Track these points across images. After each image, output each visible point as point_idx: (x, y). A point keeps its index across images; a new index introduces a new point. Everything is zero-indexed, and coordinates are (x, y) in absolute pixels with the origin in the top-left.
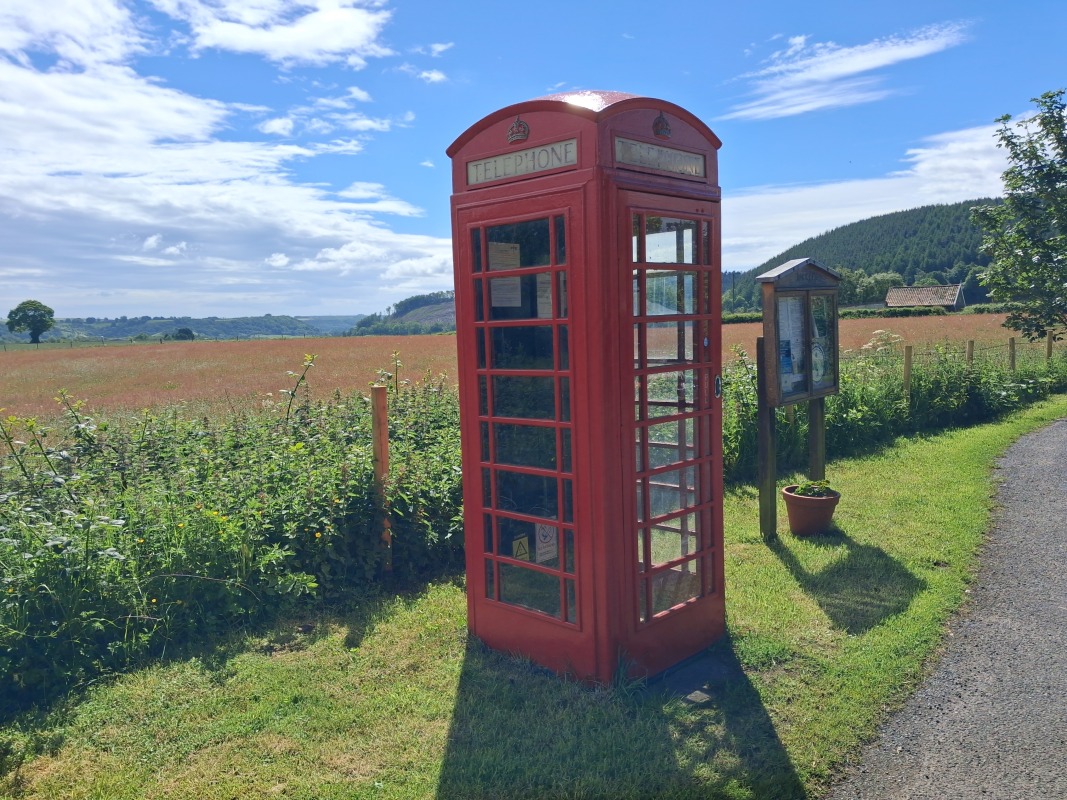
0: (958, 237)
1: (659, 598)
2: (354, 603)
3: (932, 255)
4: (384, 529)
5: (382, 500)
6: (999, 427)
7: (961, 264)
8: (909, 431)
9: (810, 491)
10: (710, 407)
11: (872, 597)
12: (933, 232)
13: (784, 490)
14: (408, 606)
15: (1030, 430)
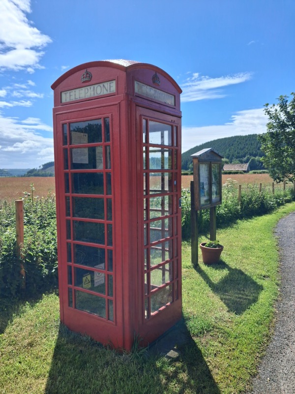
0: (247, 147)
1: (154, 305)
2: (4, 307)
3: (238, 153)
4: (21, 269)
5: (20, 255)
6: (271, 216)
7: (248, 156)
8: (241, 218)
9: (211, 245)
10: (177, 213)
11: (242, 295)
12: (238, 145)
13: (200, 245)
14: (32, 306)
15: (282, 217)
